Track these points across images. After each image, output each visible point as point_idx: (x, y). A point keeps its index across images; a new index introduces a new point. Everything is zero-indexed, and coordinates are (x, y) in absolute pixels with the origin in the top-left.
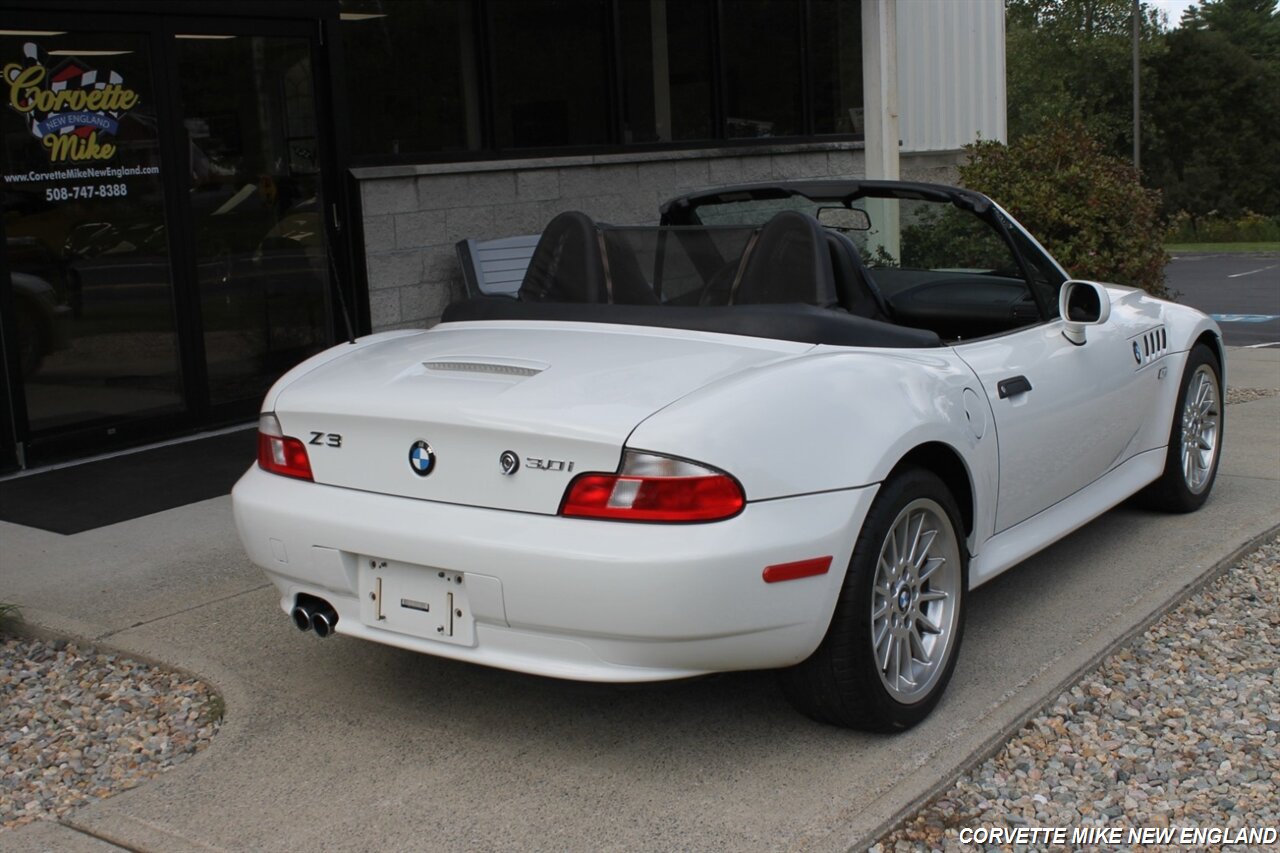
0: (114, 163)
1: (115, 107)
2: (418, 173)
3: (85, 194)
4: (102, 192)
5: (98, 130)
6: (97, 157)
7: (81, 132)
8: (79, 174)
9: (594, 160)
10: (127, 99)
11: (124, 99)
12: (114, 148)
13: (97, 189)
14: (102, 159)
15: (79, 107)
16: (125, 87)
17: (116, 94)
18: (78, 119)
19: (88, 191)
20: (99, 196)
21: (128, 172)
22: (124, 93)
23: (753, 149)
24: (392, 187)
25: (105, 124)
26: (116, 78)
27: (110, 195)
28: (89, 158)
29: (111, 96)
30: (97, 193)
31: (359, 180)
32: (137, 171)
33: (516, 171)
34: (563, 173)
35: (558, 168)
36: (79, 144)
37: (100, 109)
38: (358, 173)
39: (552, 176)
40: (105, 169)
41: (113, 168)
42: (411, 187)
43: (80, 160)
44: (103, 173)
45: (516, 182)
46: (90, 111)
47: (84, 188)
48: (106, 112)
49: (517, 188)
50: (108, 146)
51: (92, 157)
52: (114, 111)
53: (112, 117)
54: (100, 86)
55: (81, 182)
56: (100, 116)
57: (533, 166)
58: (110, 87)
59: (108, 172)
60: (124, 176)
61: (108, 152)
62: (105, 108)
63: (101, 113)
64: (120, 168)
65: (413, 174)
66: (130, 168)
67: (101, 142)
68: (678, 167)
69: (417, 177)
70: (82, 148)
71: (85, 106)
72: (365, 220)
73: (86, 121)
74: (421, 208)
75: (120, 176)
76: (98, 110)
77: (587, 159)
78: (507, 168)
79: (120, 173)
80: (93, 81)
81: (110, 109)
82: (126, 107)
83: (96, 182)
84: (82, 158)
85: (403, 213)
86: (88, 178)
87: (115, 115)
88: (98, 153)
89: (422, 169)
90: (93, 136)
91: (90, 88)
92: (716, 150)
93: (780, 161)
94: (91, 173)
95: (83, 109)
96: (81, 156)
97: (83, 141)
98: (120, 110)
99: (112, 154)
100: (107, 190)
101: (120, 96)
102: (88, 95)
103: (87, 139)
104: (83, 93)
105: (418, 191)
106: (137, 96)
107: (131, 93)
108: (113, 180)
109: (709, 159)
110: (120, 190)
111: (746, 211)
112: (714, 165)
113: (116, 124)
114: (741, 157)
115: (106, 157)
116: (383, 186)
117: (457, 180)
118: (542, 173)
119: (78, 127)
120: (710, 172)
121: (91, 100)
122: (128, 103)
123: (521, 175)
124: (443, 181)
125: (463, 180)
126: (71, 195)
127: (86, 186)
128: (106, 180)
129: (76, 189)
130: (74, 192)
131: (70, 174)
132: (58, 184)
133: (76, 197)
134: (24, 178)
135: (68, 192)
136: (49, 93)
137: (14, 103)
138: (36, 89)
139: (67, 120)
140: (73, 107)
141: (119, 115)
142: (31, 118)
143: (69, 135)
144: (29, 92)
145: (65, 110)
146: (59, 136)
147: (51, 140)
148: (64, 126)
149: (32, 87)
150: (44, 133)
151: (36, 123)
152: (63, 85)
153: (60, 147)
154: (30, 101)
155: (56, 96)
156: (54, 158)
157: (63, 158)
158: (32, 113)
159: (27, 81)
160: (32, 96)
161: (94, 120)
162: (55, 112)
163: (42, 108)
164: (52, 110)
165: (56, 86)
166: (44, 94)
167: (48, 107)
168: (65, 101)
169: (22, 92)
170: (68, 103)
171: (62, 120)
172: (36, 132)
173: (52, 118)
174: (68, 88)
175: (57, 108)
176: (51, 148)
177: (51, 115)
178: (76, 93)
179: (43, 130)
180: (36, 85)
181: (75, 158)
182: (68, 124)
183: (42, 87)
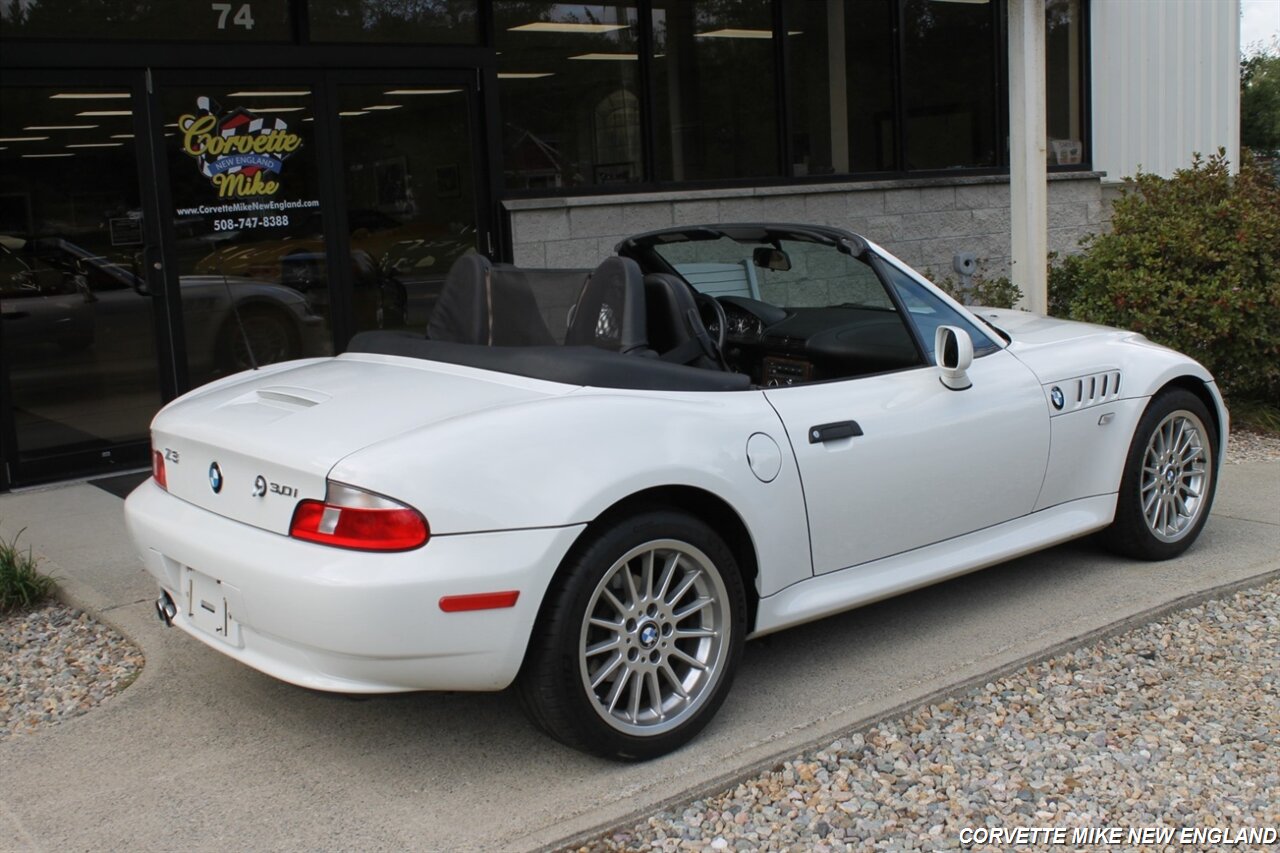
0: (278, 197)
1: (279, 149)
2: (569, 204)
3: (250, 225)
4: (266, 223)
5: (262, 170)
6: (261, 193)
7: (248, 171)
8: (245, 208)
9: (754, 192)
10: (291, 142)
11: (287, 142)
12: (278, 184)
13: (260, 220)
14: (266, 194)
15: (247, 150)
16: (289, 132)
17: (280, 138)
18: (245, 160)
19: (252, 222)
20: (262, 226)
21: (290, 205)
22: (288, 138)
23: (933, 181)
24: (545, 216)
25: (270, 165)
26: (280, 124)
27: (272, 225)
28: (254, 193)
29: (276, 140)
30: (260, 224)
31: (509, 211)
32: (298, 204)
33: (673, 202)
34: (723, 203)
35: (719, 199)
36: (245, 182)
37: (266, 152)
38: (508, 205)
39: (712, 206)
40: (268, 202)
41: (275, 202)
42: (563, 217)
43: (245, 195)
44: (267, 207)
45: (672, 212)
46: (256, 153)
47: (249, 220)
48: (271, 154)
49: (673, 217)
50: (272, 183)
51: (257, 193)
52: (278, 153)
53: (276, 158)
54: (266, 131)
55: (245, 214)
56: (265, 158)
57: (689, 197)
58: (275, 132)
59: (272, 205)
60: (286, 209)
61: (272, 187)
62: (270, 150)
63: (266, 155)
64: (282, 202)
65: (563, 205)
66: (291, 201)
67: (265, 180)
68: (849, 198)
69: (569, 208)
70: (248, 185)
71: (252, 149)
72: (514, 247)
73: (253, 162)
74: (573, 237)
75: (282, 209)
76: (263, 153)
77: (749, 191)
78: (662, 199)
79: (282, 206)
80: (259, 127)
81: (275, 151)
82: (289, 149)
84: (248, 193)
85: (555, 241)
86: (252, 211)
87: (279, 156)
88: (263, 189)
89: (572, 201)
90: (259, 174)
91: (256, 134)
92: (890, 182)
93: (965, 191)
94: (255, 206)
95: (249, 152)
96: (247, 191)
97: (249, 180)
98: (284, 152)
99: (275, 190)
100: (270, 221)
101: (284, 140)
102: (254, 139)
103: (253, 178)
104: (250, 138)
105: (570, 221)
106: (300, 139)
107: (294, 137)
108: (277, 212)
109: (884, 190)
110: (284, 221)
111: (926, 239)
112: (889, 196)
113: (280, 164)
114: (920, 188)
115: (270, 193)
116: (535, 216)
117: (611, 211)
118: (701, 204)
119: (243, 168)
120: (885, 203)
121: (257, 144)
122: (291, 146)
123: (677, 206)
124: (596, 211)
125: (618, 210)
126: (236, 225)
127: (251, 217)
128: (269, 212)
129: (242, 220)
130: (239, 223)
131: (236, 207)
132: (225, 216)
133: (241, 227)
134: (194, 211)
135: (234, 223)
136: (219, 138)
137: (187, 147)
138: (208, 136)
139: (235, 161)
140: (240, 150)
141: (283, 156)
142: (203, 160)
143: (236, 174)
144: (201, 138)
145: (233, 153)
146: (227, 175)
147: (219, 179)
148: (232, 166)
149: (204, 134)
150: (214, 173)
151: (206, 164)
152: (232, 131)
153: (228, 184)
154: (202, 146)
155: (225, 141)
156: (222, 194)
157: (230, 194)
158: (204, 156)
159: (200, 129)
160: (204, 141)
161: (259, 161)
162: (224, 155)
163: (212, 152)
164: (221, 153)
165: (226, 133)
166: (215, 139)
167: (218, 151)
168: (233, 145)
169: (195, 138)
170: (236, 147)
171: (231, 162)
172: (207, 172)
173: (221, 160)
174: (236, 134)
175: (226, 151)
176: (219, 185)
177: (220, 157)
178: (244, 138)
179: (213, 170)
180: (208, 132)
181: (241, 193)
182: (235, 165)
183: (213, 133)
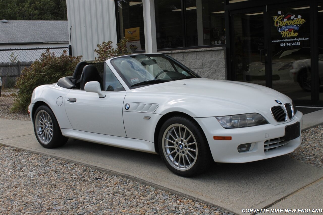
0: (297, 37)
1: (299, 24)
3: (289, 45)
5: (294, 30)
6: (293, 36)
7: (290, 30)
8: (288, 40)
10: (302, 21)
11: (301, 21)
12: (298, 33)
13: (292, 43)
15: (290, 24)
16: (302, 18)
17: (299, 20)
18: (289, 27)
19: (290, 44)
20: (293, 45)
21: (301, 39)
22: (301, 20)
25: (296, 28)
26: (300, 16)
27: (296, 45)
28: (291, 36)
29: (298, 21)
30: (292, 44)
32: (303, 39)
36: (289, 33)
37: (295, 24)
41: (297, 38)
43: (289, 37)
46: (292, 25)
47: (289, 43)
48: (296, 25)
52: (298, 25)
53: (298, 26)
54: (296, 19)
56: (295, 26)
59: (296, 39)
60: (300, 40)
61: (296, 34)
62: (296, 24)
63: (295, 25)
64: (299, 38)
66: (301, 38)
67: (294, 32)
70: (290, 34)
71: (291, 24)
73: (291, 27)
75: (299, 40)
76: (294, 25)
79: (298, 40)
80: (294, 18)
81: (297, 24)
82: (301, 23)
83: (292, 42)
87: (299, 25)
88: (294, 35)
90: (293, 31)
94: (291, 40)
95: (291, 25)
96: (289, 36)
97: (290, 32)
98: (300, 24)
99: (297, 35)
100: (295, 44)
102: (292, 21)
103: (291, 32)
104: (291, 21)
106: (305, 20)
107: (303, 20)
110: (298, 44)
113: (299, 28)
119: (289, 29)
121: (293, 22)
122: (302, 22)
126: (286, 45)
127: (290, 43)
128: (295, 41)
129: (287, 43)
130: (287, 44)
131: (286, 40)
132: (283, 42)
133: (287, 45)
134: (276, 41)
135: (285, 44)
136: (283, 22)
137: (275, 25)
138: (280, 21)
139: (287, 28)
140: (288, 25)
141: (299, 26)
142: (279, 28)
143: (287, 31)
144: (278, 22)
145: (286, 25)
146: (284, 31)
147: (282, 32)
148: (286, 29)
149: (279, 21)
150: (281, 31)
151: (279, 29)
152: (286, 19)
153: (284, 34)
154: (279, 24)
155: (285, 22)
156: (283, 37)
157: (285, 36)
158: (279, 27)
159: (278, 20)
160: (279, 23)
161: (293, 27)
162: (284, 26)
163: (281, 25)
164: (283, 26)
165: (285, 20)
166: (282, 22)
167: (282, 25)
168: (286, 23)
169: (277, 22)
170: (287, 24)
171: (285, 28)
172: (279, 31)
173: (283, 28)
174: (287, 20)
175: (285, 25)
176: (282, 34)
177: (283, 27)
178: (289, 21)
179: (281, 30)
180: (280, 20)
181: (288, 36)
182: (287, 29)
183: (282, 20)
